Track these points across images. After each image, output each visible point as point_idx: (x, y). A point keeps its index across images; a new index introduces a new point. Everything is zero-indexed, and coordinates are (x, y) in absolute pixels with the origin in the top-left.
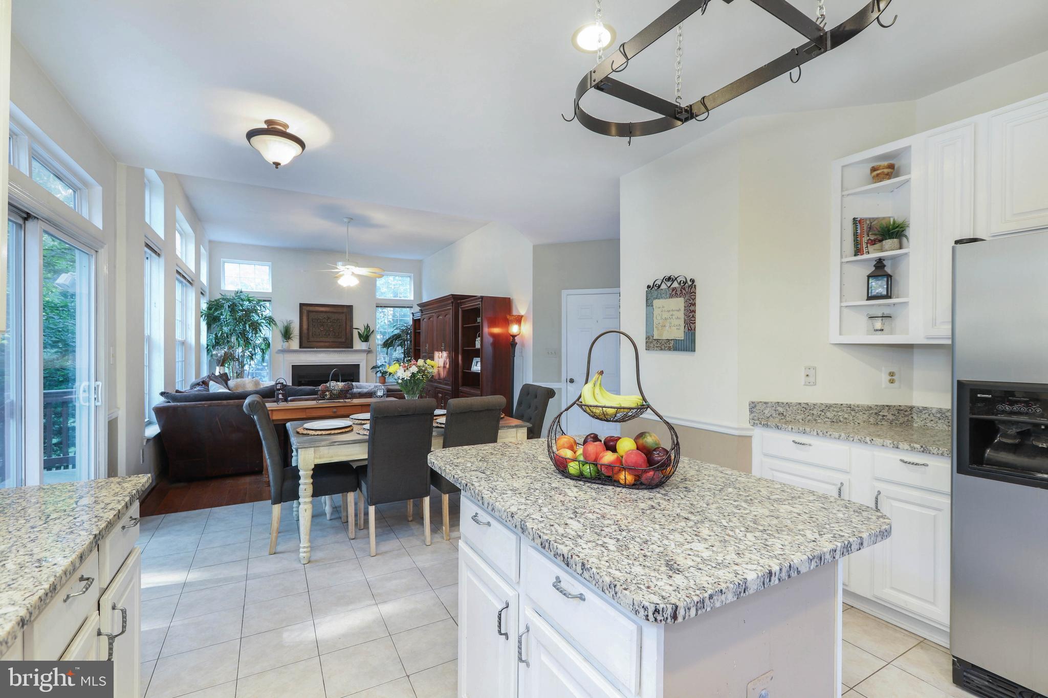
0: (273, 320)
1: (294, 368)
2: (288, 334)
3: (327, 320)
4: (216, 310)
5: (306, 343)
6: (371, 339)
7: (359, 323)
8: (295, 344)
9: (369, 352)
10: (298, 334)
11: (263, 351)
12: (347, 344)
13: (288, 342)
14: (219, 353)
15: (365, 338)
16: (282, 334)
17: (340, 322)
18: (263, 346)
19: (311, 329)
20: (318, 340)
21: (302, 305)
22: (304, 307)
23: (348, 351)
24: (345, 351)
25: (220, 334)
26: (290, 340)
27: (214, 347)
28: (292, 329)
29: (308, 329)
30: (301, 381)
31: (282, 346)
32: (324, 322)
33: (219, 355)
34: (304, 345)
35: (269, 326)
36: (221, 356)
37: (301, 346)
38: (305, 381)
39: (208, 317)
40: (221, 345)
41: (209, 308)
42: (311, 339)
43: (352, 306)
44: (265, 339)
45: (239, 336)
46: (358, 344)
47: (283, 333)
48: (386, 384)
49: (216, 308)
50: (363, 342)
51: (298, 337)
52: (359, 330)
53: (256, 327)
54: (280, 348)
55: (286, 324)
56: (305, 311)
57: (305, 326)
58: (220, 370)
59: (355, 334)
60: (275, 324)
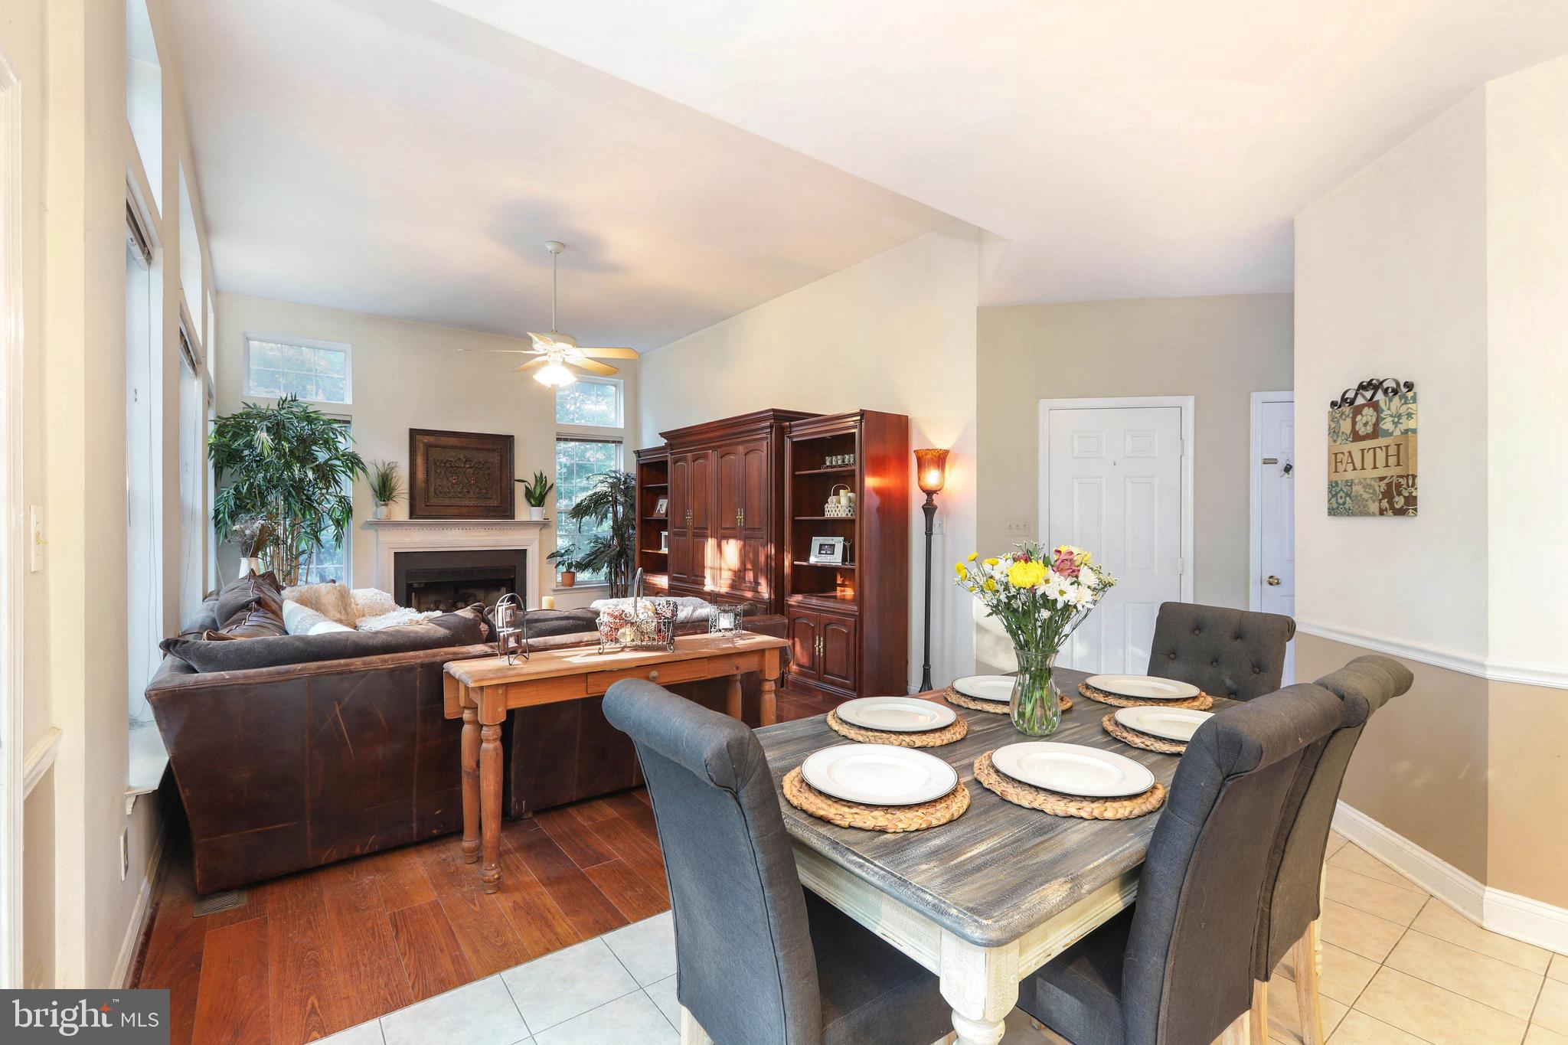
0: (359, 461)
1: (399, 557)
2: (387, 489)
3: (465, 463)
4: (235, 437)
5: (422, 508)
6: (547, 499)
7: (525, 469)
8: (400, 509)
9: (544, 525)
10: (407, 491)
11: (338, 523)
12: (504, 511)
13: (386, 505)
14: (246, 528)
15: (538, 496)
16: (375, 491)
17: (489, 469)
18: (337, 514)
19: (433, 480)
20: (447, 502)
21: (414, 433)
22: (419, 437)
23: (506, 524)
24: (499, 524)
25: (245, 487)
26: (391, 502)
27: (233, 516)
28: (394, 481)
29: (427, 481)
30: (412, 584)
31: (375, 513)
32: (457, 467)
33: (248, 532)
34: (418, 512)
35: (349, 473)
36: (252, 537)
37: (413, 514)
38: (420, 583)
39: (217, 451)
40: (249, 510)
41: (220, 432)
42: (433, 500)
43: (513, 436)
44: (342, 500)
45: (290, 492)
46: (524, 511)
47: (377, 488)
48: (574, 587)
49: (235, 432)
50: (533, 506)
51: (407, 496)
52: (528, 485)
53: (326, 474)
54: (370, 519)
55: (382, 470)
56: (421, 445)
57: (421, 475)
58: (250, 565)
59: (519, 491)
60: (364, 470)
